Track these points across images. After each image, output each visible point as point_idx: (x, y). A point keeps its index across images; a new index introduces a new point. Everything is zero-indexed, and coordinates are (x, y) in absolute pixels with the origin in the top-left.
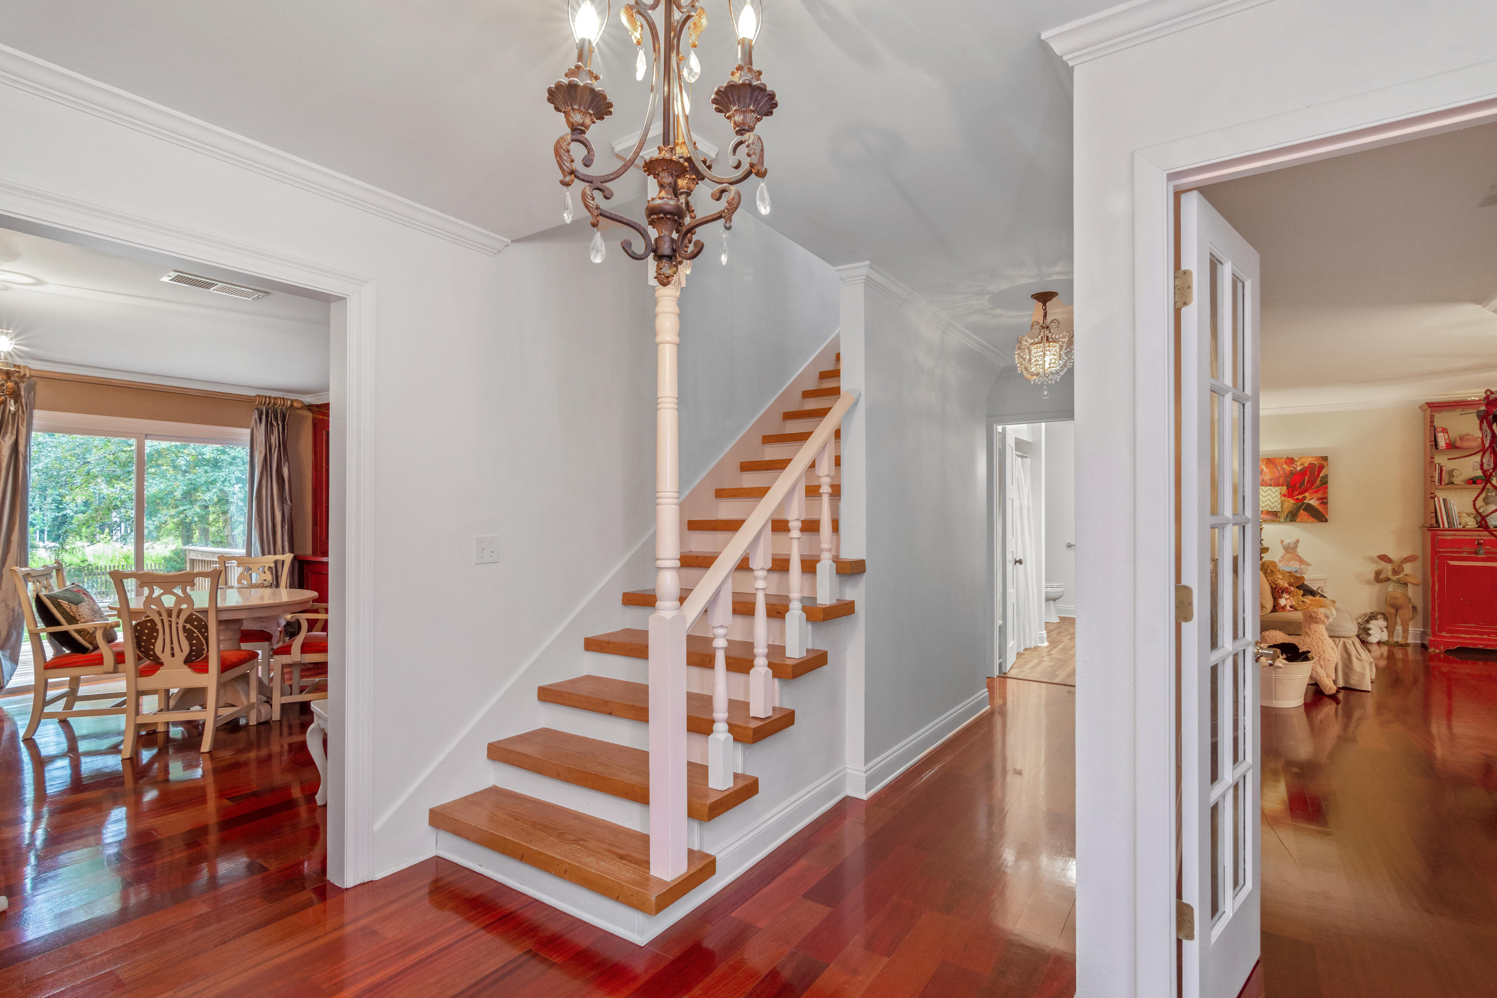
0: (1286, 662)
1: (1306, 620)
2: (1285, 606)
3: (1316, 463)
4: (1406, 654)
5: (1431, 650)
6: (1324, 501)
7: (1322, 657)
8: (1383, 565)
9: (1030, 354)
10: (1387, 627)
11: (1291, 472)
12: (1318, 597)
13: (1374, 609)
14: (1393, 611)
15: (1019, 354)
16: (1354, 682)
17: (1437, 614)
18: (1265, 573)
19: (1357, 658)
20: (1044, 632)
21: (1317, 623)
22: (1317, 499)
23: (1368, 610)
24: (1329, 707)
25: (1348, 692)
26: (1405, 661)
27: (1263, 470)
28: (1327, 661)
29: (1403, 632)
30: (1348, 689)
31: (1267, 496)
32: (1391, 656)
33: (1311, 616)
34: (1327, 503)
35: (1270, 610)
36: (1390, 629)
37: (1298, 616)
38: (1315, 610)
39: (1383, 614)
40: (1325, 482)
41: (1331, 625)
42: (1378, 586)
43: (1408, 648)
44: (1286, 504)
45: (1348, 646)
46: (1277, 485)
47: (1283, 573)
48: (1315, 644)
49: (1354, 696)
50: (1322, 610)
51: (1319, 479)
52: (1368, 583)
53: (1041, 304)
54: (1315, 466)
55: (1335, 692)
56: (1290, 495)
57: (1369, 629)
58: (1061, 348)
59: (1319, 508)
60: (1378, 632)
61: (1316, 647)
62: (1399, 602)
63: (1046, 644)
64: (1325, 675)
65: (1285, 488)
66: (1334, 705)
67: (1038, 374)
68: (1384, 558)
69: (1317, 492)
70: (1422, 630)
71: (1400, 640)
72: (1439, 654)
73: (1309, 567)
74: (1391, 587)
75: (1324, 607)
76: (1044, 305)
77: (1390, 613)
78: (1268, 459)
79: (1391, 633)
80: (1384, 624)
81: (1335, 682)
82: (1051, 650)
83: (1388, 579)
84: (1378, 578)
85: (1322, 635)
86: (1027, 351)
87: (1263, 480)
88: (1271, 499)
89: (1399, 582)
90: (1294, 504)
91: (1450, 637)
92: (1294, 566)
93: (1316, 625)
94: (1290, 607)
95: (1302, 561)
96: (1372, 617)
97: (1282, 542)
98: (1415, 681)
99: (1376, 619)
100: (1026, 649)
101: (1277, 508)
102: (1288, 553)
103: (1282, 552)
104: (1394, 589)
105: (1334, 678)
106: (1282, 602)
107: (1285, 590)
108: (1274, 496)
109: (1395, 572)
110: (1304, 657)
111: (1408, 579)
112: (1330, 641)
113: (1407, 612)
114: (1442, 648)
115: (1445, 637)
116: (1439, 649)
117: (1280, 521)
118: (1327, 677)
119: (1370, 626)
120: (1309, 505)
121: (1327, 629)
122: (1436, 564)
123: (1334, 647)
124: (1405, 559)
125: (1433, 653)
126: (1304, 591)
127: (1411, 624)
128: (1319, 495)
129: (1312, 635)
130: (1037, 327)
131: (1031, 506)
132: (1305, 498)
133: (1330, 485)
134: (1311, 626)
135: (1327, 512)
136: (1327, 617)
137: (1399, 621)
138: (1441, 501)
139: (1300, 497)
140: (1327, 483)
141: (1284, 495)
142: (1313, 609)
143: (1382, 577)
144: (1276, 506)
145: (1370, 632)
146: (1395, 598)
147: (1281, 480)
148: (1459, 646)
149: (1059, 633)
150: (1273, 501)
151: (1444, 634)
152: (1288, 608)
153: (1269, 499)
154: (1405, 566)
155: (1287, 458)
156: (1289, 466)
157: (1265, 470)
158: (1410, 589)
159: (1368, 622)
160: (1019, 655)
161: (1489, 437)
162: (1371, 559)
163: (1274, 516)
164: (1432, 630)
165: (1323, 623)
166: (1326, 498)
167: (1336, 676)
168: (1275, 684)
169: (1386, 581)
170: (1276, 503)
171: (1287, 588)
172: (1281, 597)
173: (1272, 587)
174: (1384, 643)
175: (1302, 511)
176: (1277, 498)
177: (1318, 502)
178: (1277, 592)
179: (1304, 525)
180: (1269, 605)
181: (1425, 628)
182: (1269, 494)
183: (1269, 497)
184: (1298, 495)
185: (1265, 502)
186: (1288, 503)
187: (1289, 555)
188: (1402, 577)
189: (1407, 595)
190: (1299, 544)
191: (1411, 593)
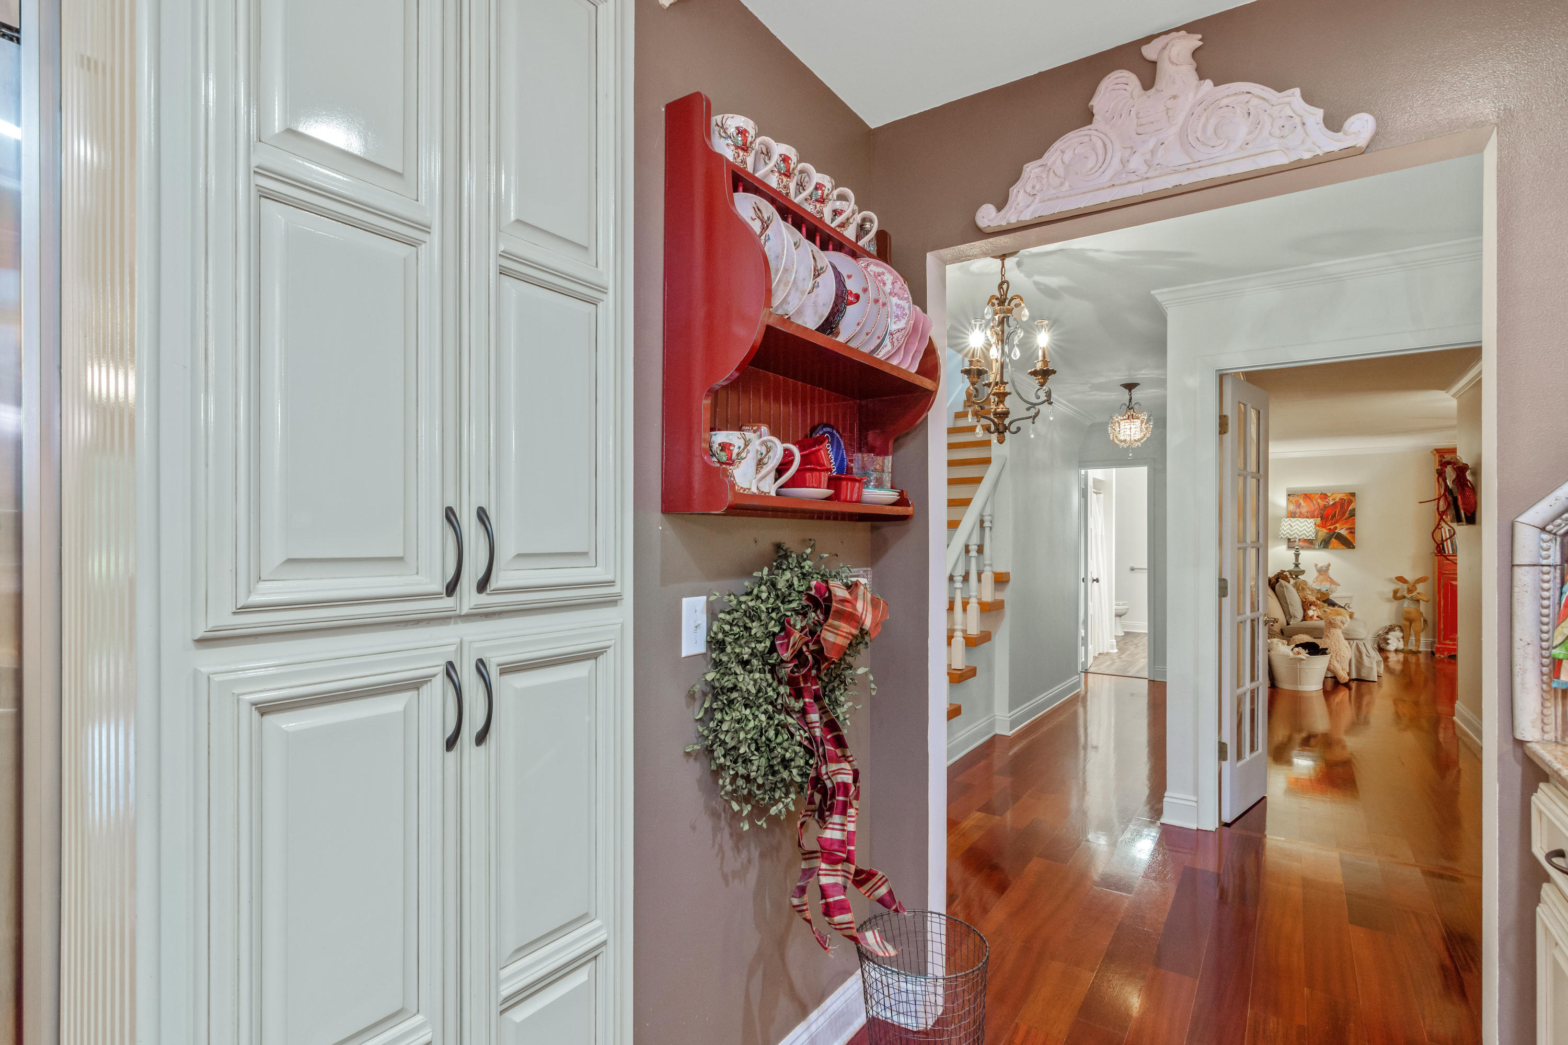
0: (1308, 655)
1: (1326, 626)
2: (1313, 616)
3: (1345, 498)
4: (1418, 659)
5: (1437, 655)
6: (1352, 531)
7: (1338, 653)
8: (1400, 585)
9: (1119, 428)
10: (1403, 638)
11: (1325, 506)
12: (1336, 608)
13: (1393, 622)
14: (1407, 623)
15: (1112, 427)
16: (1364, 675)
17: (1442, 626)
18: (1298, 590)
19: (1367, 656)
20: (1114, 641)
21: (1335, 627)
22: (1347, 529)
23: (1389, 623)
24: (1344, 693)
25: (1360, 682)
26: (1418, 664)
27: (1301, 503)
28: (1342, 656)
29: (1416, 641)
30: (1360, 680)
31: (1303, 526)
32: (1406, 662)
33: (1330, 623)
34: (1354, 533)
35: (1301, 620)
36: (1405, 639)
37: (1321, 623)
38: (1334, 618)
39: (1400, 627)
40: (1353, 514)
41: (1347, 630)
42: (1396, 603)
43: (1420, 655)
44: (1320, 534)
45: (1360, 646)
46: (1313, 517)
47: (1312, 590)
48: (1333, 644)
49: (1364, 686)
50: (1339, 618)
51: (1348, 513)
52: (1388, 600)
53: (1127, 391)
54: (1345, 500)
55: (1347, 681)
56: (1323, 525)
57: (1388, 639)
58: (1142, 422)
59: (1348, 537)
60: (1395, 641)
61: (1334, 646)
62: (1413, 615)
63: (1116, 650)
64: (1341, 668)
65: (1319, 519)
66: (1347, 691)
67: (1125, 441)
68: (1401, 579)
69: (1346, 523)
70: (1431, 639)
71: (1413, 648)
72: (1443, 658)
73: (1338, 587)
74: (1406, 604)
75: (1341, 615)
76: (1130, 391)
77: (1405, 625)
79: (1406, 643)
80: (1401, 634)
81: (1349, 674)
82: (1120, 655)
83: (1404, 597)
84: (1396, 596)
85: (1338, 637)
86: (1117, 424)
87: (1301, 513)
88: (1307, 529)
89: (1412, 599)
90: (1327, 533)
91: (1453, 644)
92: (1324, 587)
93: (1334, 629)
94: (1317, 617)
95: (1332, 582)
96: (1391, 629)
97: (1316, 565)
98: (1426, 682)
99: (1394, 631)
100: (1099, 654)
101: (1313, 536)
102: (1320, 574)
103: (1315, 574)
104: (1408, 606)
105: (1348, 671)
106: (1310, 613)
107: (1312, 603)
108: (1309, 526)
109: (1410, 591)
110: (1323, 652)
111: (1419, 597)
112: (1346, 642)
113: (1419, 625)
114: (1446, 654)
115: (1449, 645)
116: (1443, 654)
117: (1316, 548)
118: (1343, 670)
119: (1389, 636)
120: (1339, 534)
121: (1343, 633)
122: (1441, 584)
123: (1348, 646)
124: (1418, 580)
125: (1439, 659)
126: (1327, 603)
127: (1422, 634)
128: (1348, 526)
129: (1331, 638)
130: (1125, 407)
131: (1104, 534)
132: (1336, 528)
133: (1357, 517)
134: (1331, 630)
135: (1354, 540)
136: (1343, 623)
137: (1412, 631)
138: (1441, 532)
139: (1332, 527)
140: (1354, 516)
141: (1319, 526)
142: (1331, 617)
143: (1398, 595)
144: (1311, 535)
145: (1389, 641)
146: (1409, 613)
147: (1316, 513)
149: (1125, 643)
150: (1308, 530)
151: (1447, 642)
152: (1315, 617)
153: (1305, 529)
154: (1418, 586)
155: (1321, 494)
156: (1322, 501)
158: (1422, 607)
159: (1387, 633)
160: (1095, 658)
161: (1443, 487)
162: (1391, 580)
163: (1310, 543)
164: (1436, 639)
165: (1340, 628)
166: (1354, 528)
167: (1350, 669)
168: (1300, 671)
169: (1402, 599)
170: (1311, 533)
171: (1314, 602)
172: (1309, 609)
173: (1302, 601)
174: (1402, 651)
175: (1333, 539)
176: (1311, 528)
177: (1347, 532)
178: (1306, 605)
179: (1335, 551)
180: (1299, 614)
181: (1434, 637)
182: (1305, 525)
183: (1306, 527)
184: (1331, 525)
185: (1300, 532)
186: (1322, 533)
187: (1321, 577)
188: (1416, 595)
189: (1419, 611)
190: (1330, 567)
191: (1422, 609)
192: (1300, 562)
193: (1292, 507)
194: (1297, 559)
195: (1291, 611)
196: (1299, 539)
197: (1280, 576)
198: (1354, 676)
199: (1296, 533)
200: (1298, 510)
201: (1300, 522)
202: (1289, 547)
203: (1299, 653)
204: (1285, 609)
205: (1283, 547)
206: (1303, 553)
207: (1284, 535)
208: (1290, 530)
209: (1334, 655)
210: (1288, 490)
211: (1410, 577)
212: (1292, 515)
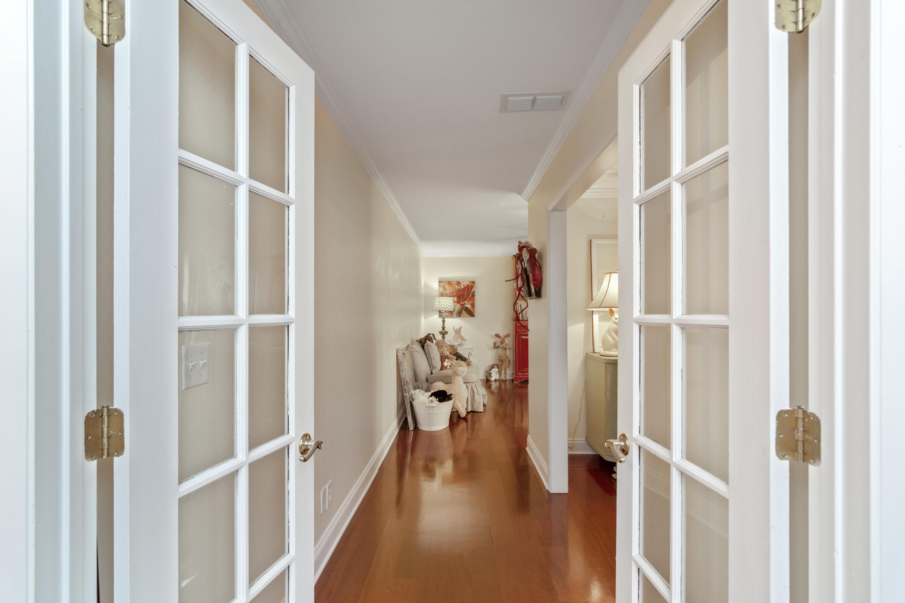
1: (453, 375)
2: (447, 366)
3: (469, 284)
4: (506, 385)
5: (515, 382)
6: (473, 305)
7: (460, 395)
8: (497, 339)
10: (498, 372)
11: (459, 289)
14: (500, 363)
16: (475, 408)
17: (517, 364)
18: (438, 347)
19: (477, 394)
21: (458, 376)
22: (470, 304)
23: (491, 363)
24: (463, 425)
25: (472, 414)
26: (506, 388)
27: (446, 287)
28: (462, 398)
29: (505, 373)
30: (472, 412)
31: (447, 302)
32: (500, 388)
33: (455, 373)
34: (474, 307)
35: (440, 369)
36: (500, 372)
38: (457, 368)
39: (497, 365)
40: (473, 295)
41: (465, 376)
42: (495, 350)
43: (506, 382)
45: (473, 387)
46: (453, 296)
47: (447, 347)
48: (457, 388)
49: (475, 416)
50: (461, 368)
51: (471, 294)
54: (469, 286)
55: (466, 415)
56: (458, 302)
59: (471, 309)
61: (457, 390)
62: (503, 358)
65: (456, 298)
66: (465, 422)
68: (497, 336)
69: (470, 300)
70: (512, 372)
71: (504, 378)
72: (518, 384)
75: (461, 366)
77: (499, 365)
78: (448, 282)
79: (500, 375)
80: (497, 370)
81: (466, 409)
83: (499, 347)
84: (496, 347)
85: (460, 383)
87: (446, 294)
89: (503, 348)
90: (460, 307)
91: (523, 375)
93: (457, 377)
95: (461, 339)
96: (492, 367)
97: (454, 328)
98: (509, 399)
99: (494, 368)
104: (501, 352)
105: (466, 407)
106: (445, 364)
107: (447, 357)
108: (450, 302)
109: (502, 343)
111: (507, 347)
112: (464, 386)
113: (506, 364)
114: (519, 381)
115: (520, 375)
116: (518, 381)
117: (454, 317)
118: (462, 407)
119: (492, 372)
120: (467, 308)
121: (462, 379)
122: (517, 338)
123: (466, 388)
124: (505, 336)
125: (515, 384)
126: (456, 357)
127: (508, 369)
128: (471, 302)
129: (455, 384)
132: (465, 304)
133: (476, 297)
134: (456, 378)
135: (474, 312)
136: (463, 372)
137: (503, 368)
138: (519, 306)
139: (463, 303)
140: (474, 296)
141: (456, 302)
143: (496, 345)
144: (451, 308)
145: (492, 375)
146: (501, 357)
147: (454, 294)
148: (525, 379)
150: (449, 305)
151: (519, 374)
154: (505, 339)
155: (457, 282)
156: (457, 286)
157: (447, 288)
159: (491, 370)
161: (520, 268)
163: (451, 313)
164: (515, 372)
165: (461, 376)
166: (474, 304)
167: (467, 405)
168: (433, 416)
170: (451, 306)
171: (448, 356)
172: (445, 361)
173: (441, 355)
174: (498, 380)
175: (463, 311)
176: (451, 304)
177: (470, 306)
178: (443, 358)
179: (464, 319)
180: (439, 366)
181: (513, 371)
182: (448, 301)
183: (448, 303)
184: (462, 302)
185: (445, 306)
186: (457, 306)
187: (457, 335)
188: (504, 345)
189: (506, 355)
190: (462, 329)
191: (508, 354)
192: (445, 326)
193: (441, 290)
194: (444, 324)
195: (433, 363)
196: (445, 311)
197: (428, 338)
198: (469, 410)
199: (443, 307)
200: (445, 292)
201: (445, 299)
202: (440, 316)
203: (432, 401)
204: (430, 362)
205: (437, 316)
206: (447, 320)
207: (436, 308)
208: (439, 305)
209: (457, 397)
210: (439, 278)
211: (502, 335)
212: (442, 295)
